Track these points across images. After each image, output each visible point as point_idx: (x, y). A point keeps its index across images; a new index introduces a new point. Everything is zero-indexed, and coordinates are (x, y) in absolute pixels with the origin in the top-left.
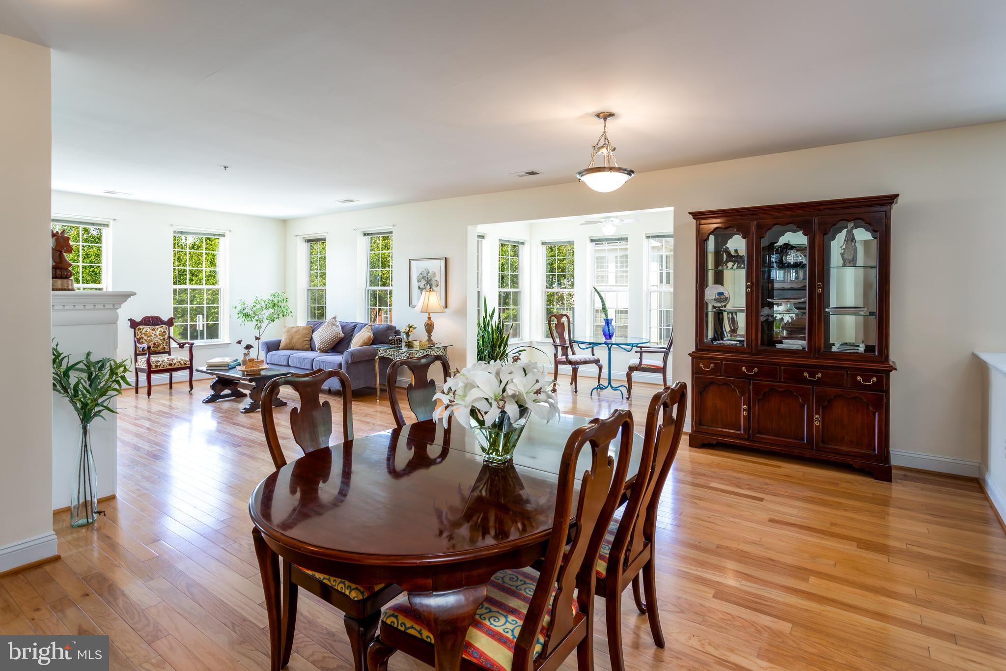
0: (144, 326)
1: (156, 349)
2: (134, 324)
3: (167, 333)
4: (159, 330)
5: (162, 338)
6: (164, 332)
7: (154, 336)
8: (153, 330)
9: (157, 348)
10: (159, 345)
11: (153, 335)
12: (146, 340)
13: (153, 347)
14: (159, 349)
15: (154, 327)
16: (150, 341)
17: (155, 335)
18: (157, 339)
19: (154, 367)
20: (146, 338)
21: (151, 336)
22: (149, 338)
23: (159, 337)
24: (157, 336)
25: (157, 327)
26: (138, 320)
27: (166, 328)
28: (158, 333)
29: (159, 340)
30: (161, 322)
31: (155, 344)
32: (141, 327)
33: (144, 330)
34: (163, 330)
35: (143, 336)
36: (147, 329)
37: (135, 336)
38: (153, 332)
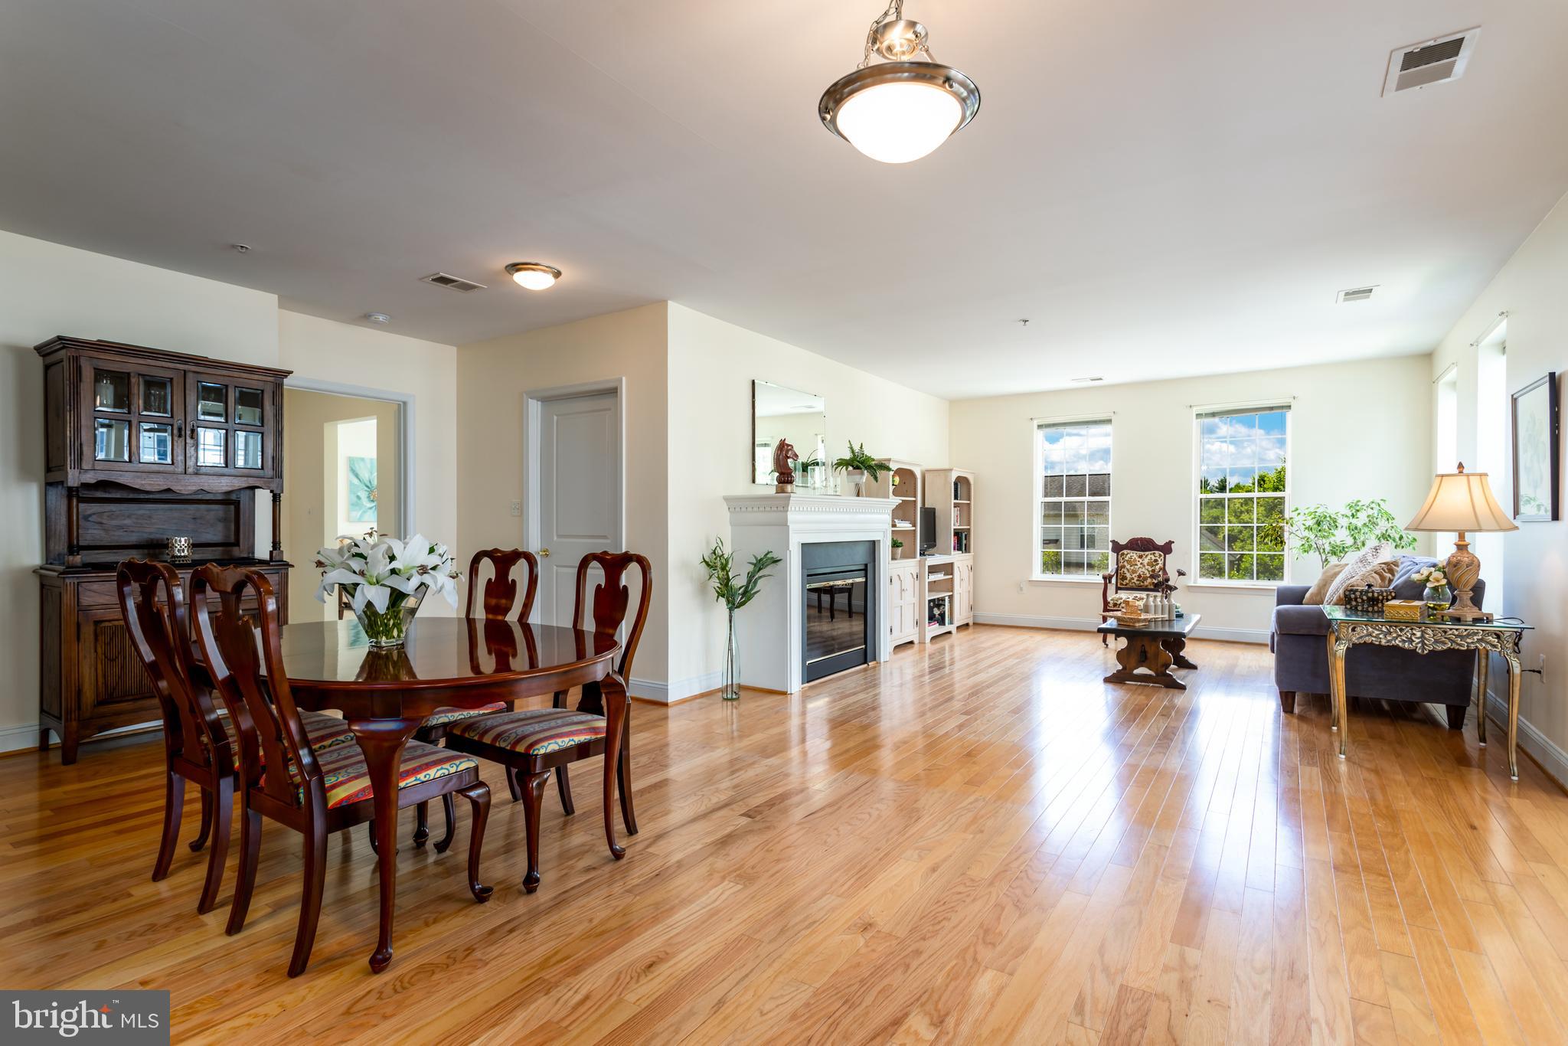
0: (1129, 551)
1: (1142, 584)
2: (1117, 548)
3: (1161, 563)
4: (1149, 556)
5: (1150, 569)
6: (1156, 561)
7: (1139, 566)
8: (1141, 557)
9: (1143, 582)
10: (1145, 579)
11: (1139, 564)
12: (1128, 570)
13: (1137, 580)
14: (1146, 583)
15: (1142, 553)
16: (1134, 572)
17: (1141, 564)
18: (1143, 570)
19: (1111, 605)
20: (1128, 567)
21: (1136, 565)
22: (1132, 568)
23: (1147, 567)
24: (1144, 566)
25: (1147, 553)
26: (1123, 542)
27: (1160, 555)
28: (1146, 561)
29: (1146, 572)
30: (1154, 547)
31: (1139, 576)
32: (1125, 552)
33: (1129, 555)
34: (1153, 558)
35: (1126, 563)
36: (1133, 555)
37: (1117, 564)
38: (1139, 559)
